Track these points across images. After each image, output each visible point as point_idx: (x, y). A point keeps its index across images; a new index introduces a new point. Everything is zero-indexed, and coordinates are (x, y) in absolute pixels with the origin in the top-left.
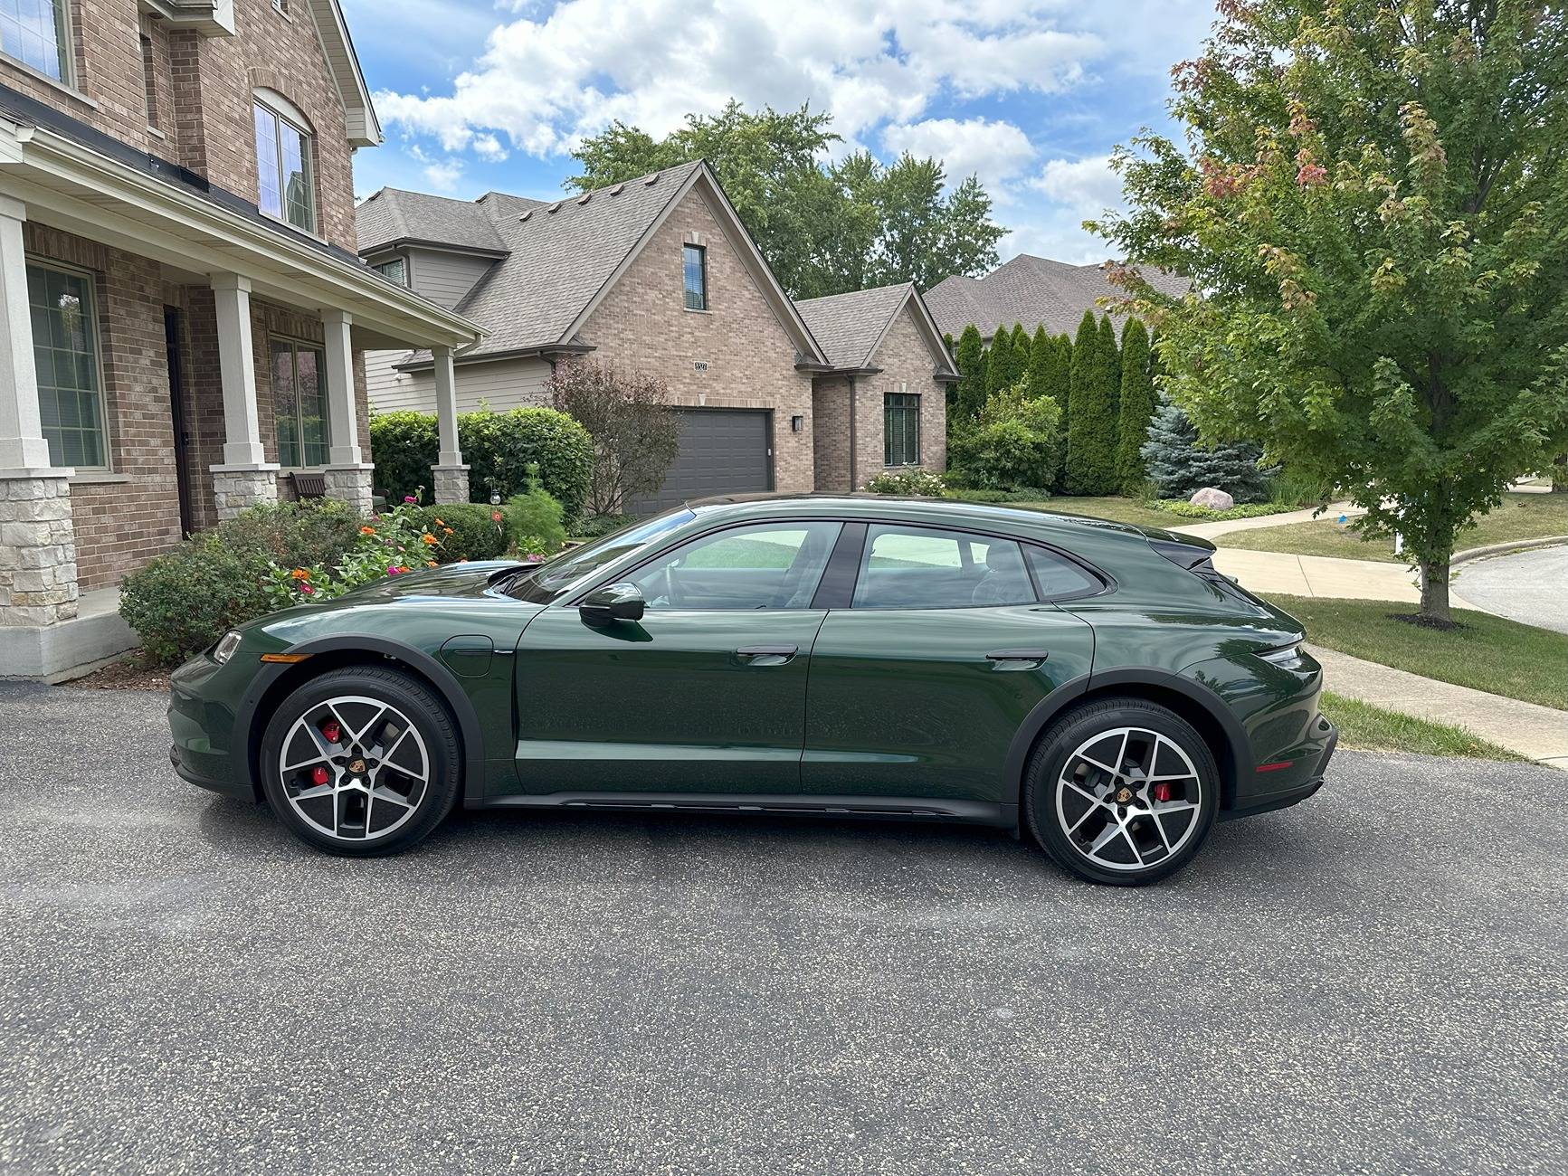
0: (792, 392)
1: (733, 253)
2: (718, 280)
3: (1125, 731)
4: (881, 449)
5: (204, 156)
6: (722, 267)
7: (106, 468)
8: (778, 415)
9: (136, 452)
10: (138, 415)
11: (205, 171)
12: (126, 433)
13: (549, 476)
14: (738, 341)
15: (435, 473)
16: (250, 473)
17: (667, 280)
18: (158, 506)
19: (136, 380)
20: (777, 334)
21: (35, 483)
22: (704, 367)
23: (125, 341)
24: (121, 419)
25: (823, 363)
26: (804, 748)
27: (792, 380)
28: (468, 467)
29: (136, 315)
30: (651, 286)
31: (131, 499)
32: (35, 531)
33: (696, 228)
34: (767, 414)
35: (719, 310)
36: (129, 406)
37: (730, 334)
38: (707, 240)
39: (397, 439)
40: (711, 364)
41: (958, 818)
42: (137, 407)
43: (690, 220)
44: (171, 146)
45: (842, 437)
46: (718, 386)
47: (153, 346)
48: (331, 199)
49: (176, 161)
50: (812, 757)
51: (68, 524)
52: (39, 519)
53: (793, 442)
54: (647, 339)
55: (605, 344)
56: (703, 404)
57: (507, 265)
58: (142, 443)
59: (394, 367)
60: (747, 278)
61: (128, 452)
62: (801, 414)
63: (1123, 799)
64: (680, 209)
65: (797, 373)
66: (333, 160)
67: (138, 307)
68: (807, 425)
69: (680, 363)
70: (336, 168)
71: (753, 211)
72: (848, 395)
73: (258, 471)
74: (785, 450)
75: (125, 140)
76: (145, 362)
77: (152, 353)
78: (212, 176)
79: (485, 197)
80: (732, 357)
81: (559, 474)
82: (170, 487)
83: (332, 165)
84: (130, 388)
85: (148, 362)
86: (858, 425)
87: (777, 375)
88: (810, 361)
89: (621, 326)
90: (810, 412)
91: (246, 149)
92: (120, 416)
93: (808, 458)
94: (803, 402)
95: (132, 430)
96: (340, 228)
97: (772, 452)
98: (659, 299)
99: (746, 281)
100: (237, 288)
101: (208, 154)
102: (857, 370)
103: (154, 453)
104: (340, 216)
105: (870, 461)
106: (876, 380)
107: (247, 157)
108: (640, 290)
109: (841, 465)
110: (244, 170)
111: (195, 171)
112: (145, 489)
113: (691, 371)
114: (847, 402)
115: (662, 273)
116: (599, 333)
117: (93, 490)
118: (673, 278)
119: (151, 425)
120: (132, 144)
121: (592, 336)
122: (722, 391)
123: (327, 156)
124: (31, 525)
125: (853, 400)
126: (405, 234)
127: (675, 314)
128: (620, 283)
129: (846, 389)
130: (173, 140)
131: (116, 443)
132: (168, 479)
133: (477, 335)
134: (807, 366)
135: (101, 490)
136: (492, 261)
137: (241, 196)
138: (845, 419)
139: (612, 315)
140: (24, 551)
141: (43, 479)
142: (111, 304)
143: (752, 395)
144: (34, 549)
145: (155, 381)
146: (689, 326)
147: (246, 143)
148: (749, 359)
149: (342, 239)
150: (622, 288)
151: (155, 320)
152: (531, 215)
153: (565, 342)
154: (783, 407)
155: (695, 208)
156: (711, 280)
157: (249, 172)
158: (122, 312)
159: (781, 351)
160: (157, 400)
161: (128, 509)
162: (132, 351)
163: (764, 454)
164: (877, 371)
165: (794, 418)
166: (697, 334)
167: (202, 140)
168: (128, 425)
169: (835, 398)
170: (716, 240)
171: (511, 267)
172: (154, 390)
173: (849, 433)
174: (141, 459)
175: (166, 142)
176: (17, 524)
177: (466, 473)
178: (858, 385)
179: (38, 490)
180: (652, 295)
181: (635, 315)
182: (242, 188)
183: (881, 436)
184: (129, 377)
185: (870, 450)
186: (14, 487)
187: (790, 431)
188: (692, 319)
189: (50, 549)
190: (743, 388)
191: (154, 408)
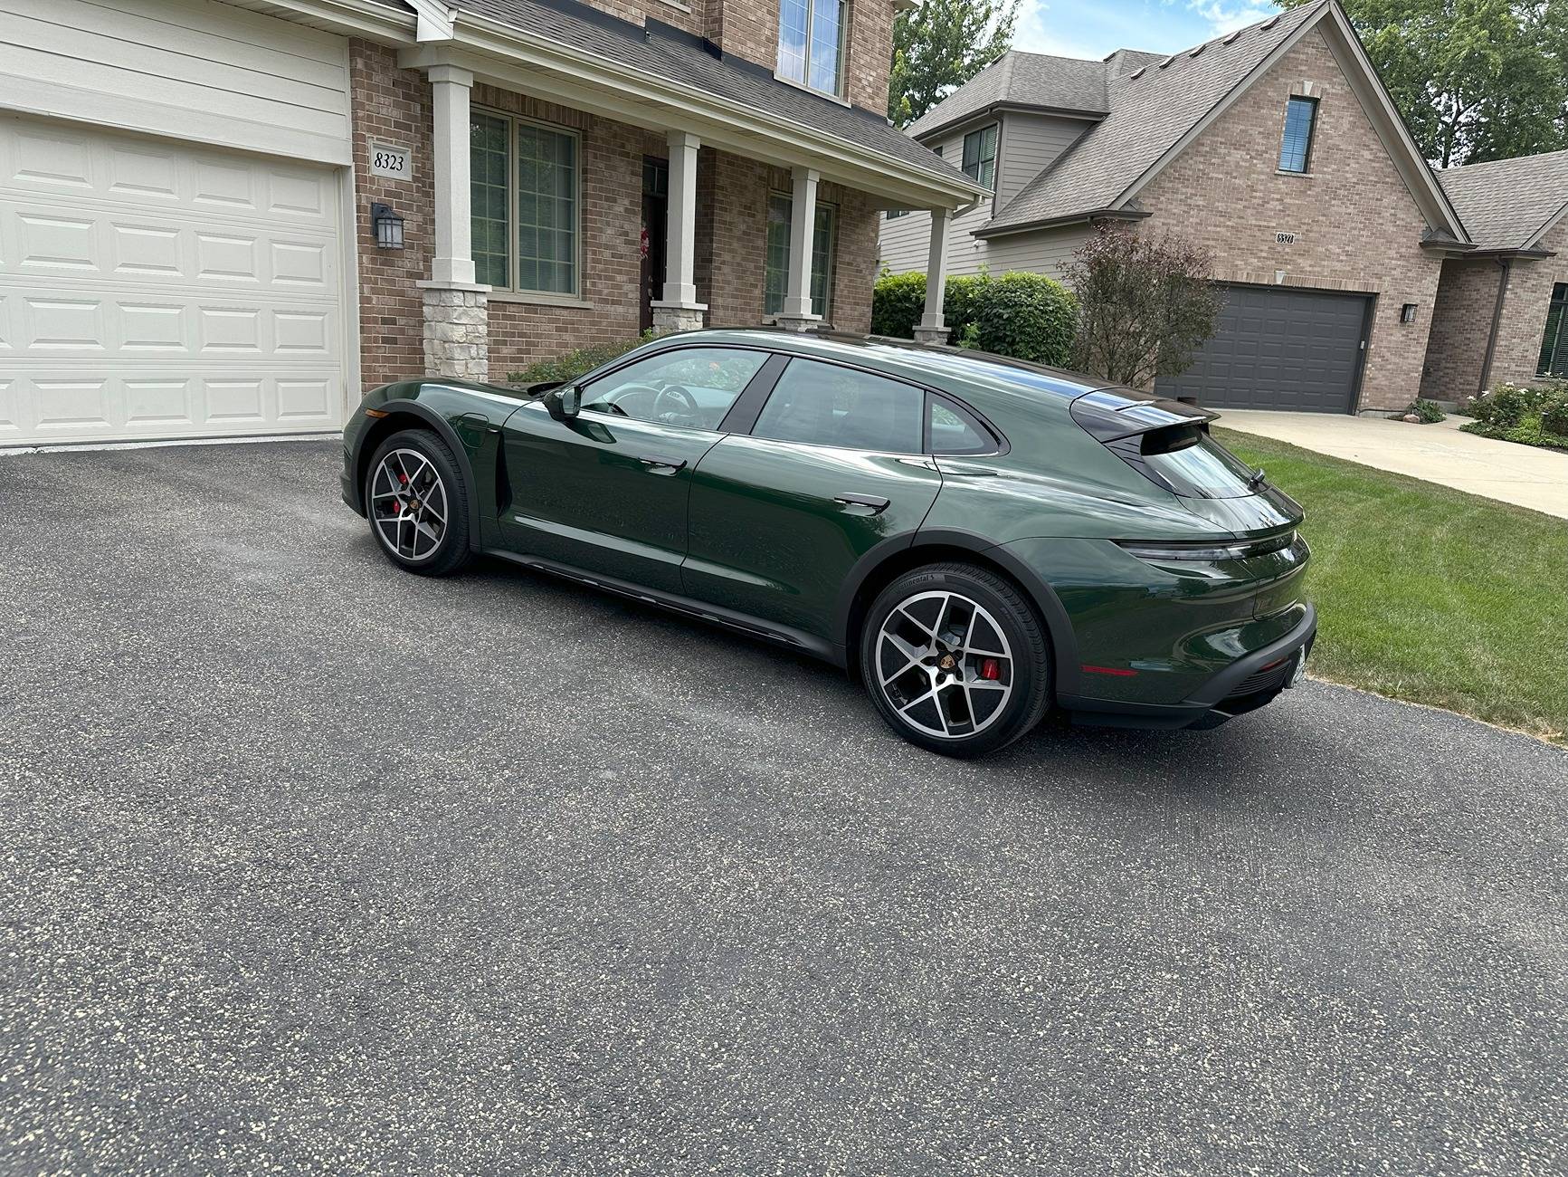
0: (1410, 274)
1: (1357, 106)
2: (1328, 137)
3: (946, 595)
4: (1535, 355)
5: (721, 27)
6: (1338, 123)
7: (574, 296)
8: (1382, 301)
9: (601, 285)
10: (607, 254)
11: (720, 40)
12: (593, 268)
13: (1018, 343)
14: (1343, 210)
15: (916, 334)
16: (678, 310)
17: (1259, 139)
18: (618, 333)
19: (608, 224)
20: (1402, 204)
21: (455, 293)
22: (1290, 239)
23: (601, 190)
24: (590, 256)
25: (1462, 240)
26: (687, 555)
27: (1412, 261)
28: (949, 329)
29: (614, 168)
30: (1237, 146)
31: (593, 323)
32: (452, 330)
33: (1310, 78)
34: (1368, 300)
35: (1325, 173)
36: (600, 246)
37: (1333, 202)
38: (1324, 91)
39: (899, 300)
40: (1300, 237)
41: (805, 649)
42: (607, 247)
43: (1304, 68)
44: (697, 19)
45: (1479, 335)
46: (1305, 263)
47: (628, 195)
48: (862, 62)
49: (700, 33)
50: (691, 564)
51: (483, 329)
52: (456, 321)
53: (1398, 335)
54: (1221, 206)
55: (1166, 210)
56: (1279, 282)
57: (1101, 128)
58: (607, 278)
59: (971, 234)
60: (1371, 135)
61: (594, 284)
62: (1418, 302)
63: (945, 666)
64: (1292, 55)
65: (1421, 251)
66: (870, 23)
67: (617, 160)
68: (1423, 319)
69: (1258, 234)
70: (873, 31)
71: (1485, 57)
72: (1498, 284)
73: (681, 309)
74: (1385, 344)
75: (622, 16)
76: (619, 209)
77: (626, 202)
78: (727, 45)
79: (1114, 55)
80: (1332, 229)
81: (1029, 342)
82: (631, 317)
83: (868, 28)
84: (601, 230)
85: (622, 209)
86: (1503, 321)
87: (1392, 253)
88: (1442, 238)
89: (1190, 191)
90: (1432, 302)
91: (769, 17)
92: (589, 253)
93: (1417, 356)
94: (1426, 289)
95: (601, 266)
96: (869, 90)
97: (1366, 345)
98: (1244, 160)
99: (1369, 139)
100: (684, 145)
101: (725, 25)
102: (1514, 252)
103: (619, 287)
104: (871, 79)
105: (1513, 367)
106: (1545, 267)
107: (768, 25)
108: (1223, 151)
109: (1470, 369)
110: (764, 38)
111: (714, 41)
112: (607, 316)
113: (1271, 244)
114: (1495, 291)
115: (1254, 131)
116: (1162, 198)
117: (558, 311)
118: (1267, 135)
119: (619, 264)
120: (629, 19)
121: (1154, 201)
122: (1308, 269)
123: (864, 19)
124: (451, 326)
125: (1503, 290)
126: (1002, 97)
127: (1263, 177)
128: (1198, 142)
129: (1497, 276)
130: (699, 14)
131: (585, 276)
132: (631, 311)
133: (976, 196)
134: (1436, 243)
135: (565, 312)
136: (1087, 122)
137: (757, 62)
138: (1488, 313)
139: (1183, 180)
140: (446, 345)
141: (463, 291)
142: (590, 158)
143: (1350, 275)
144: (452, 345)
145: (627, 226)
146: (1278, 191)
147: (769, 12)
148: (1356, 232)
149: (870, 102)
150: (1201, 148)
151: (633, 173)
152: (1144, 70)
153: (1116, 207)
154: (1391, 292)
155: (1317, 54)
156: (1319, 138)
157: (768, 39)
158: (602, 165)
159: (1403, 223)
160: (627, 242)
161: (588, 331)
162: (607, 199)
163: (1356, 346)
164: (1545, 255)
165: (1406, 307)
166: (1287, 200)
167: (721, 13)
168: (595, 261)
169: (1480, 286)
170: (1338, 90)
171: (1105, 128)
172: (626, 234)
173: (1488, 331)
174: (606, 291)
175: (692, 17)
176: (444, 324)
177: (946, 335)
178: (1513, 271)
179: (457, 299)
180: (1238, 155)
181: (1212, 178)
182: (758, 56)
183: (1538, 339)
184: (601, 221)
185: (1516, 354)
186: (444, 295)
187: (1397, 321)
188: (1284, 183)
189: (465, 345)
190: (1338, 266)
191: (623, 249)
